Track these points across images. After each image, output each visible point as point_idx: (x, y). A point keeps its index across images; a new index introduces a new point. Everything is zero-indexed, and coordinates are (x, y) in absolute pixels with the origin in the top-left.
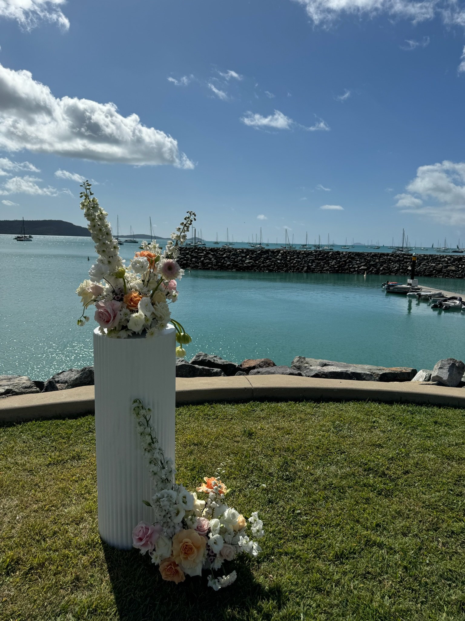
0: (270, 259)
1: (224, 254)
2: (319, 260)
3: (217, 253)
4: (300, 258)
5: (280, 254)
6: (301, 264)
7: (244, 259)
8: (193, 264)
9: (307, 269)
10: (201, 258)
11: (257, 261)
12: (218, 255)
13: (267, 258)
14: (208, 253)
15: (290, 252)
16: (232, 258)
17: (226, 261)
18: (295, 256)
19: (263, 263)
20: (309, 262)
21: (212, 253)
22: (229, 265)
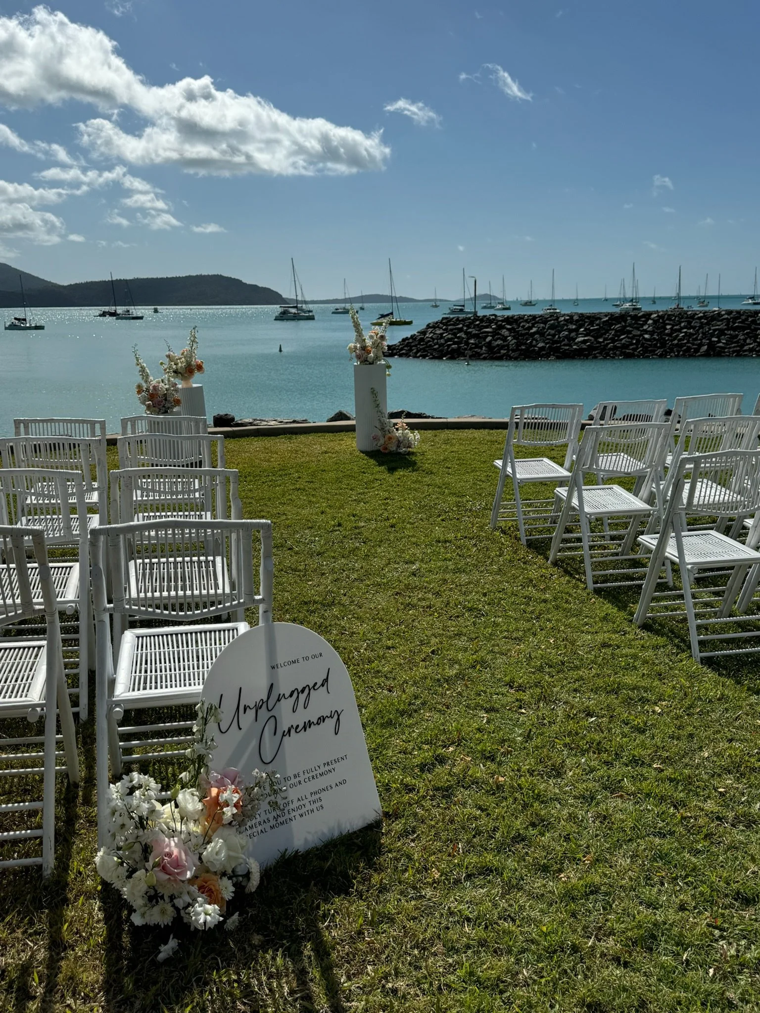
0: (630, 332)
1: (533, 326)
2: (735, 329)
3: (519, 326)
4: (694, 328)
5: (650, 322)
6: (696, 339)
7: (573, 334)
8: (471, 349)
9: (707, 350)
10: (487, 336)
11: (600, 337)
12: (520, 329)
13: (622, 331)
14: (501, 327)
15: (673, 315)
16: (549, 335)
17: (537, 341)
18: (683, 324)
19: (613, 341)
20: (712, 335)
21: (509, 327)
22: (542, 348)
